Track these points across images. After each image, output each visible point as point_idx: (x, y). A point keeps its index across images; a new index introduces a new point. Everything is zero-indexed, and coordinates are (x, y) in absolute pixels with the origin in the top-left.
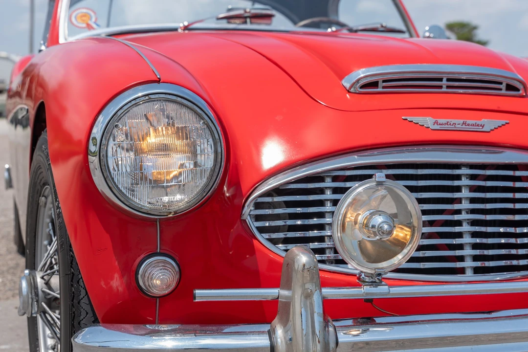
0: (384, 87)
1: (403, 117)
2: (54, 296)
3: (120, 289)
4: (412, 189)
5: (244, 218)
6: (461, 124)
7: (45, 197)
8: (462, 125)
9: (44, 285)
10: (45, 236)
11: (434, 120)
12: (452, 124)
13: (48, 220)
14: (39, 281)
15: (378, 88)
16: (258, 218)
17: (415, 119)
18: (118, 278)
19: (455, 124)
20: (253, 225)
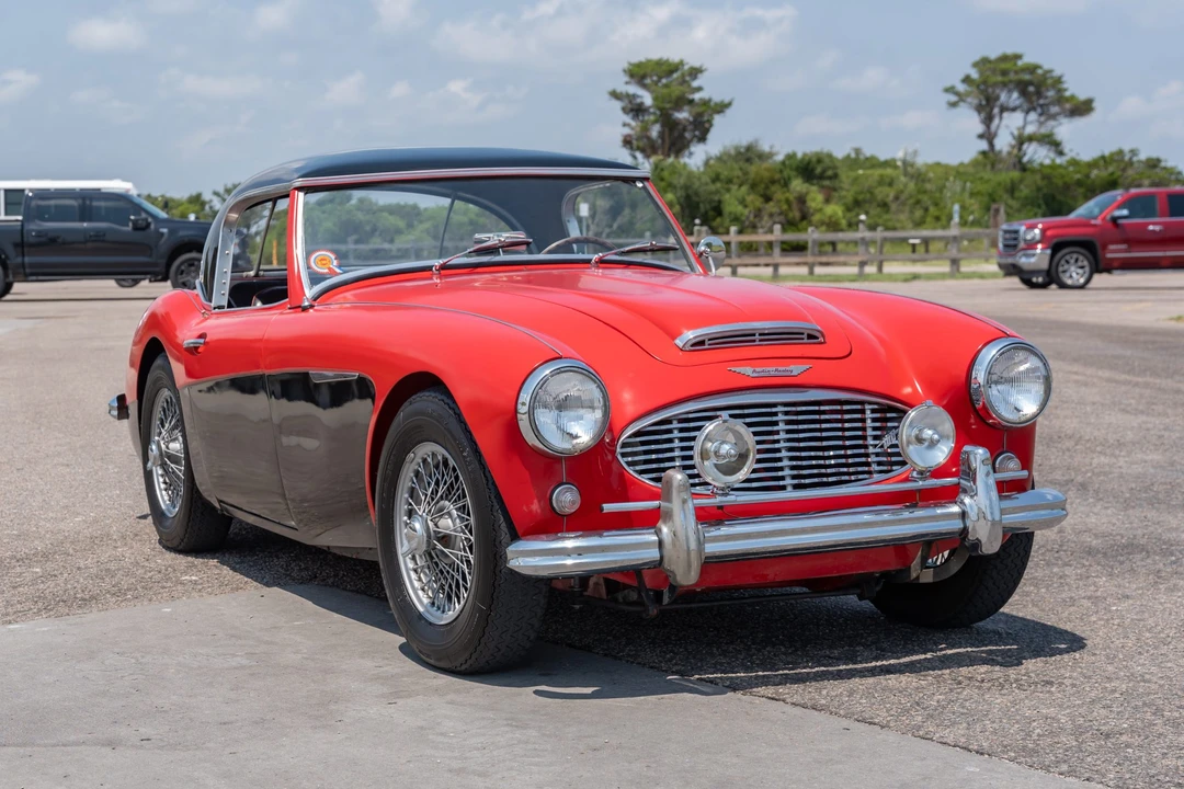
0: (709, 345)
1: (728, 369)
3: (539, 511)
4: (749, 425)
6: (774, 371)
10: (406, 489)
11: (753, 369)
12: (767, 371)
14: (431, 524)
15: (705, 346)
16: (623, 455)
17: (738, 370)
18: (536, 503)
19: (770, 371)
20: (622, 461)
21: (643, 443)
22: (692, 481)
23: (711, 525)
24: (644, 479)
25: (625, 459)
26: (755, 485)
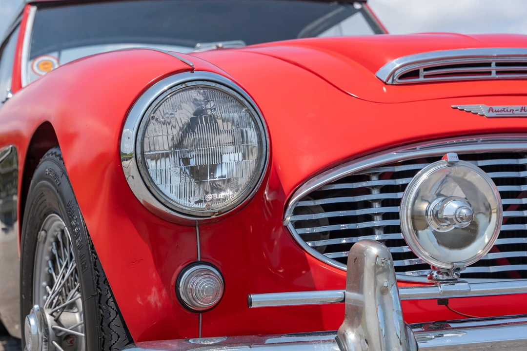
0: (425, 76)
1: (452, 106)
2: (67, 332)
3: (159, 304)
5: (285, 224)
6: (519, 110)
7: (45, 230)
8: (521, 111)
9: (54, 322)
11: (488, 107)
12: (509, 110)
13: (47, 258)
14: (49, 319)
15: (419, 78)
18: (156, 292)
19: (513, 110)
20: (296, 233)
21: (327, 208)
22: (398, 263)
23: (429, 330)
24: (328, 259)
25: (301, 231)
26: (493, 269)
